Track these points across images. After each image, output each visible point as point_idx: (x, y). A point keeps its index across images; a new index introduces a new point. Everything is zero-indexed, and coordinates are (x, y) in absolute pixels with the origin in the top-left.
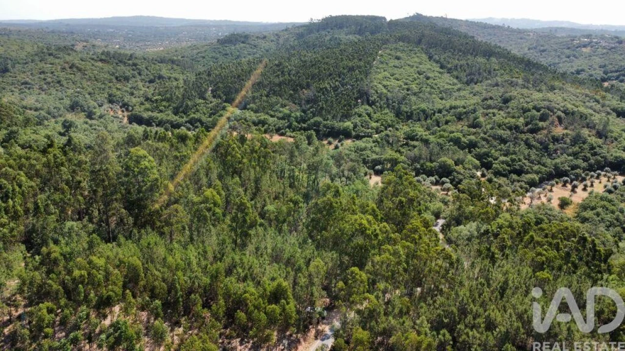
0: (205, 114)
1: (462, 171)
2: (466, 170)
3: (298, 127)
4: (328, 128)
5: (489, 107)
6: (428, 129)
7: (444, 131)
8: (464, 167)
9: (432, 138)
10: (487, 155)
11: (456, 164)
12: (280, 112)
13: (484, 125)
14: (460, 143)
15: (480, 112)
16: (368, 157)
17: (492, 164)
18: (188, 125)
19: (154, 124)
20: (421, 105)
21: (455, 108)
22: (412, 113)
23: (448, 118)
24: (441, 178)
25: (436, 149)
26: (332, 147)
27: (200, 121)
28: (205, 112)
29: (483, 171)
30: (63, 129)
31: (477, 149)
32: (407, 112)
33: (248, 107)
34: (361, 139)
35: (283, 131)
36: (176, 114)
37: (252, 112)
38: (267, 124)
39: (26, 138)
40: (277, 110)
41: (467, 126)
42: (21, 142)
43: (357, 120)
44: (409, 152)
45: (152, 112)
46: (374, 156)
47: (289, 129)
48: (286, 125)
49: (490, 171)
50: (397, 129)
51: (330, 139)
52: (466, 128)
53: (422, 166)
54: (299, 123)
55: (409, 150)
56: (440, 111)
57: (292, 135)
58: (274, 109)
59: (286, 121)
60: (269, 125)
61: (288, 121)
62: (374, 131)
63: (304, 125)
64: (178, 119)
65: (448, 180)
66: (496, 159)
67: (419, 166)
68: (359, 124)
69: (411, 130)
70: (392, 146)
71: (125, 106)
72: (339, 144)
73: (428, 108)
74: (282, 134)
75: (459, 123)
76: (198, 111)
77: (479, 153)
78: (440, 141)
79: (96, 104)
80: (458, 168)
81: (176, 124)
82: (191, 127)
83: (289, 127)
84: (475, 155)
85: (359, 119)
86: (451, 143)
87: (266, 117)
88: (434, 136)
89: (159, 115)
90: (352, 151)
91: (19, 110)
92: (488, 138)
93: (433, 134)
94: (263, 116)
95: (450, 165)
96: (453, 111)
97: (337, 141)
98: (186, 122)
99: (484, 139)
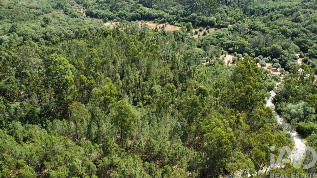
0: (128, 11)
1: (287, 54)
2: (290, 53)
3: (182, 19)
4: (200, 20)
5: (306, 7)
6: (264, 22)
7: (276, 24)
8: (288, 51)
9: (267, 29)
10: (305, 42)
11: (283, 49)
12: (172, 9)
13: (303, 20)
14: (286, 33)
15: (301, 10)
16: (224, 41)
17: (307, 49)
18: (118, 18)
19: (99, 17)
20: (260, 6)
21: (283, 7)
22: (254, 11)
23: (279, 15)
24: (272, 58)
25: (270, 38)
26: (202, 33)
27: (125, 15)
28: (128, 10)
29: (301, 54)
30: (44, 22)
31: (297, 37)
32: (251, 10)
33: (153, 6)
34: (220, 28)
35: (173, 22)
36: (111, 11)
37: (155, 10)
38: (163, 17)
39: (22, 29)
40: (169, 8)
41: (291, 20)
42: (18, 32)
43: (219, 15)
44: (251, 38)
45: (99, 9)
46: (229, 42)
47: (177, 21)
48: (175, 18)
49: (306, 54)
50: (244, 22)
51: (201, 28)
52: (290, 22)
53: (260, 49)
54: (182, 16)
55: (252, 37)
56: (273, 10)
57: (178, 24)
58: (168, 8)
59: (175, 15)
60: (165, 18)
61: (176, 16)
62: (229, 23)
63: (185, 18)
64: (112, 14)
65: (277, 60)
66: (311, 45)
67: (257, 49)
68: (220, 18)
69: (253, 23)
70: (240, 33)
71: (85, 6)
72: (207, 31)
73: (265, 7)
74: (172, 24)
75: (286, 18)
76: (124, 9)
77: (299, 41)
78: (273, 31)
79: (70, 4)
80: (284, 51)
81: (112, 17)
82: (120, 19)
83: (177, 19)
84: (296, 41)
85: (220, 14)
86: (280, 33)
87: (163, 13)
88: (268, 28)
89: (102, 11)
90: (215, 37)
91: (26, 10)
92: (307, 30)
93: (268, 26)
94: (161, 12)
95: (279, 50)
96: (281, 9)
97: (205, 29)
98: (117, 16)
99: (303, 31)
